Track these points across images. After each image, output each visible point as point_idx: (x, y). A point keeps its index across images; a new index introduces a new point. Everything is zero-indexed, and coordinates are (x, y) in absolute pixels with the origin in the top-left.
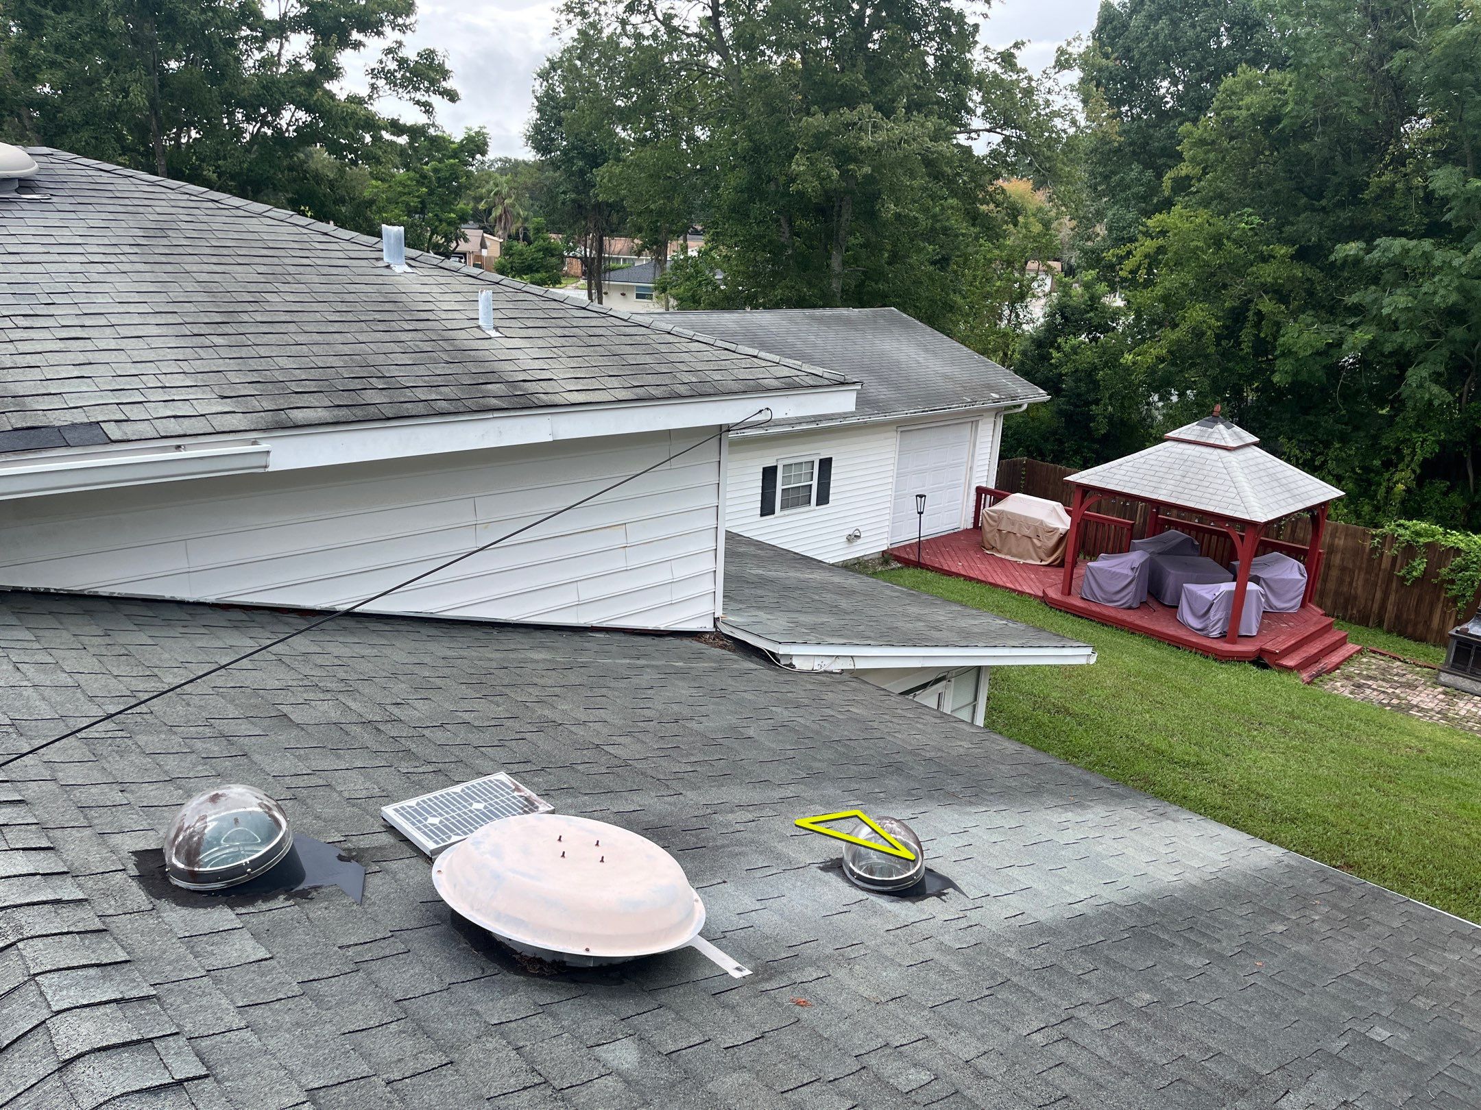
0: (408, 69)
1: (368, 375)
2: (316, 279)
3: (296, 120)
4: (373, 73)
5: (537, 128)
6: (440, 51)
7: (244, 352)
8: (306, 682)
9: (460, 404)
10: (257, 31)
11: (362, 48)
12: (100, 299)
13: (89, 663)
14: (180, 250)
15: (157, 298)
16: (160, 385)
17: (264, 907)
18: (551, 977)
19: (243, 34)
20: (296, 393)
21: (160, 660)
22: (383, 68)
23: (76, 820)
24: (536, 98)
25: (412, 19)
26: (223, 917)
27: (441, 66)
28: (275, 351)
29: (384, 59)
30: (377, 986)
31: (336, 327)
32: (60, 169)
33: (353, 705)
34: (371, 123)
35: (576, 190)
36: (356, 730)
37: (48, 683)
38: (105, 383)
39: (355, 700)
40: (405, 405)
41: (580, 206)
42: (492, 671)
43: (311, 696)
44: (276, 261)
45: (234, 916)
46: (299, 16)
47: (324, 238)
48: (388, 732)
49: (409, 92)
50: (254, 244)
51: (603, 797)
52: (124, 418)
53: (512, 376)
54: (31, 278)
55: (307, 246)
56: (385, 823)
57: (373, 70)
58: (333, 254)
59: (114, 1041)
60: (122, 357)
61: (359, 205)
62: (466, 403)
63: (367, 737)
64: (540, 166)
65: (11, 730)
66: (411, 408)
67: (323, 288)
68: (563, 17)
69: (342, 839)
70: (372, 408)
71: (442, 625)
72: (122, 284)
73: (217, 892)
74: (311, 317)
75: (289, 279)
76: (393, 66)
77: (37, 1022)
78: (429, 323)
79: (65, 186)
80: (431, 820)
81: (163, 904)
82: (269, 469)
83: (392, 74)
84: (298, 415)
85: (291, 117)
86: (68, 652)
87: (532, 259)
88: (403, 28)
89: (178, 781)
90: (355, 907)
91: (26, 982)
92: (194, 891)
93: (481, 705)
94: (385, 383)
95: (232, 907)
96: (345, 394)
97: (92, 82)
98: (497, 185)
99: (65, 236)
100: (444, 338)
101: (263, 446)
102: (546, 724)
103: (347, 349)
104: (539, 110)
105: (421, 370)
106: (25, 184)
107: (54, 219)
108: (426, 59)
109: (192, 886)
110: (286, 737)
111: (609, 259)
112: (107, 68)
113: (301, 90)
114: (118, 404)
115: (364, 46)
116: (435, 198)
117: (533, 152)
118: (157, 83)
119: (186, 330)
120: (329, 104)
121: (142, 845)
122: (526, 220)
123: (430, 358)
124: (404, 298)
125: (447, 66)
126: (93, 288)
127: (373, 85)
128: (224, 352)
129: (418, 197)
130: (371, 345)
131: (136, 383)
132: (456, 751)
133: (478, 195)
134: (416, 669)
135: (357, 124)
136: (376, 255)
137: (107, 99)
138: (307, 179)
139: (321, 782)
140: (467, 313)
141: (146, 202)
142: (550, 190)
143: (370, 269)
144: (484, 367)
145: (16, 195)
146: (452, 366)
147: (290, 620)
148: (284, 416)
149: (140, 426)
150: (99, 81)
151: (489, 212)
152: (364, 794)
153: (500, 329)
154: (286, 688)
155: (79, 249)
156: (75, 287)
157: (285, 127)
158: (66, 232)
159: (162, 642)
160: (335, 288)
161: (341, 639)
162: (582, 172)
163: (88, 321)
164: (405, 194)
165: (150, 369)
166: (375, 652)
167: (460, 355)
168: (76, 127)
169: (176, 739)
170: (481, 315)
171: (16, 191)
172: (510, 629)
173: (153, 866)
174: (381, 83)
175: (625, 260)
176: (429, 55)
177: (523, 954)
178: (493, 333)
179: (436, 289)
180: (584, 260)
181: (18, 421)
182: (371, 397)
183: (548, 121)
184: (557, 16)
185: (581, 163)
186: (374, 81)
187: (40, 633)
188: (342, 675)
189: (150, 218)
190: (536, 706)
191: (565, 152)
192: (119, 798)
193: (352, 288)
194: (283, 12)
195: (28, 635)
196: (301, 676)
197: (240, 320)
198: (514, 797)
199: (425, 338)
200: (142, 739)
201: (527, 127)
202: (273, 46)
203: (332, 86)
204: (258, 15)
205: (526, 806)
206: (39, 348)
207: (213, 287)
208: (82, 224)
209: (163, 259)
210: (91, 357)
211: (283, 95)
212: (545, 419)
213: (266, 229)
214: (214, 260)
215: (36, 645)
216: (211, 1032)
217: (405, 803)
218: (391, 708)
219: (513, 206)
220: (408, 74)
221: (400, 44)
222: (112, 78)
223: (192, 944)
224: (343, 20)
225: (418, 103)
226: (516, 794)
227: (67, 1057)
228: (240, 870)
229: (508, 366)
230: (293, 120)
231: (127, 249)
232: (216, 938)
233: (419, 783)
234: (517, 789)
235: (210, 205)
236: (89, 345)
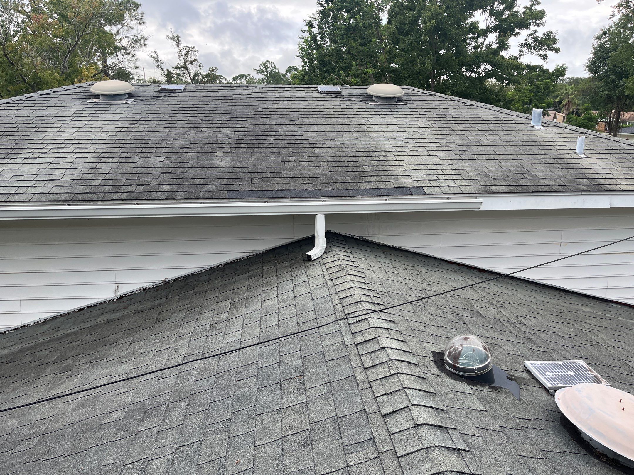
0: (538, 42)
1: (524, 172)
2: (502, 132)
3: (486, 69)
4: (522, 45)
5: (592, 62)
6: (554, 31)
7: (473, 162)
8: (484, 299)
9: (566, 187)
10: (475, 34)
11: (519, 35)
12: (423, 141)
13: (408, 276)
14: (451, 122)
15: (443, 140)
16: (443, 174)
17: (481, 388)
18: (612, 466)
19: (469, 36)
20: (494, 179)
21: (431, 279)
22: (527, 43)
23: (411, 333)
24: (594, 48)
25: (544, 20)
26: (465, 387)
27: (554, 38)
28: (485, 162)
29: (527, 38)
30: (531, 440)
31: (510, 152)
32: (410, 93)
33: (505, 313)
34: (519, 67)
35: (609, 90)
36: (507, 324)
37: (396, 280)
38: (425, 172)
39: (505, 311)
40: (540, 187)
41: (610, 98)
42: (564, 312)
43: (487, 305)
44: (486, 125)
45: (470, 388)
46: (494, 26)
47: (505, 116)
48: (520, 328)
49: (537, 51)
50: (477, 119)
51: (628, 386)
52: (431, 185)
53: (592, 176)
54: (401, 133)
55: (499, 119)
56: (525, 368)
57: (522, 44)
58: (509, 122)
59: (433, 423)
60: (430, 162)
61: (507, 102)
62: (569, 187)
63: (511, 328)
64: (591, 80)
65: (387, 295)
66: (542, 188)
67: (505, 136)
68: (616, 10)
69: (507, 370)
70: (525, 187)
71: (537, 286)
72: (430, 135)
73: (463, 377)
74: (500, 148)
75: (491, 132)
76: (531, 41)
77: (406, 406)
78: (552, 151)
79: (412, 99)
80: (548, 373)
81: (443, 374)
82: (480, 210)
83: (530, 45)
84: (494, 188)
85: (485, 67)
86: (401, 270)
87: (581, 123)
88: (539, 25)
89: (443, 328)
90: (517, 401)
91: (401, 389)
92: (454, 373)
93: (561, 326)
94: (531, 177)
95: (469, 384)
96: (514, 180)
97: (413, 61)
98: (566, 90)
99: (411, 118)
100: (559, 157)
101: (480, 200)
102: (594, 343)
103: (514, 162)
104: (595, 54)
105: (548, 172)
106: (399, 99)
107: (408, 112)
108: (547, 36)
109: (453, 371)
110: (479, 320)
111: (623, 122)
112: (419, 56)
113: (491, 56)
114: (429, 180)
115: (520, 34)
116: (536, 97)
117: (589, 73)
118: (435, 60)
119: (452, 153)
120: (502, 61)
121: (434, 350)
122: (578, 105)
123: (552, 166)
124: (540, 140)
125: (556, 38)
126: (421, 137)
127: (521, 50)
128: (466, 162)
129: (529, 97)
130: (525, 160)
131: (434, 173)
132: (552, 344)
133: (555, 95)
134: (529, 303)
135: (512, 68)
136: (528, 122)
137: (418, 67)
138: (487, 93)
139: (496, 343)
140: (570, 147)
141: (439, 104)
142: (595, 91)
143: (525, 128)
144: (578, 171)
145: (396, 103)
146: (562, 170)
147: (475, 272)
148: (489, 188)
149: (436, 189)
150: (415, 61)
151: (560, 102)
152: (514, 353)
153: (586, 154)
154: (477, 300)
155: (416, 123)
156: (415, 137)
157: (481, 72)
158: (412, 116)
159: (431, 272)
160: (510, 136)
161: (496, 284)
162: (614, 81)
163: (419, 149)
164: (523, 96)
165: (440, 167)
166: (510, 292)
167: (566, 165)
168: (406, 79)
169: (440, 311)
170: (577, 148)
171: (396, 102)
172: (570, 294)
173: (439, 359)
174: (525, 49)
175: (629, 123)
176: (549, 34)
177: (598, 450)
178: (583, 156)
179: (554, 136)
180: (609, 123)
181: (396, 184)
182: (525, 182)
183: (598, 58)
184: (613, 9)
185: (613, 77)
186: (521, 48)
187: (392, 261)
188: (498, 299)
189: (440, 110)
190: (588, 333)
191: (606, 72)
192: (424, 329)
193: (517, 136)
194: (488, 25)
195: (387, 261)
196: (482, 296)
197: (472, 149)
198: (588, 374)
199: (549, 158)
200: (429, 308)
201: (587, 62)
202: (481, 40)
203: (503, 53)
204: (477, 28)
205: (595, 380)
206: (403, 158)
207: (463, 136)
208: (417, 113)
209: (445, 126)
210: (420, 162)
211: (483, 59)
212: (608, 197)
213: (483, 113)
214: (463, 125)
215: (391, 266)
216: (467, 434)
217: (536, 362)
218: (521, 318)
219: (573, 99)
220: (537, 44)
221: (536, 31)
222: (420, 59)
223: (456, 394)
224: (512, 25)
225: (540, 55)
226: (589, 372)
227: (418, 423)
228: (472, 370)
229: (590, 171)
230: (485, 69)
231: (432, 122)
232: (464, 395)
233: (537, 354)
234: (590, 370)
235: (462, 104)
236: (419, 158)
